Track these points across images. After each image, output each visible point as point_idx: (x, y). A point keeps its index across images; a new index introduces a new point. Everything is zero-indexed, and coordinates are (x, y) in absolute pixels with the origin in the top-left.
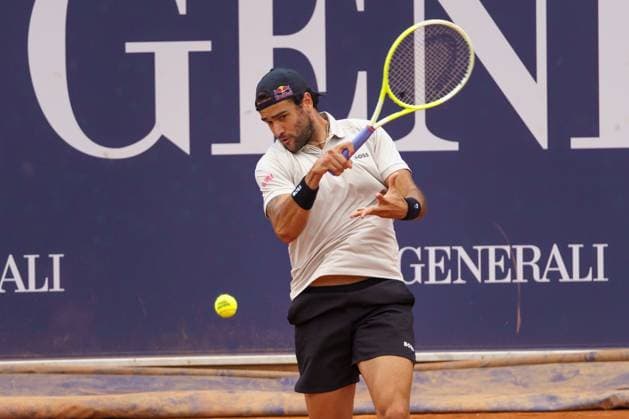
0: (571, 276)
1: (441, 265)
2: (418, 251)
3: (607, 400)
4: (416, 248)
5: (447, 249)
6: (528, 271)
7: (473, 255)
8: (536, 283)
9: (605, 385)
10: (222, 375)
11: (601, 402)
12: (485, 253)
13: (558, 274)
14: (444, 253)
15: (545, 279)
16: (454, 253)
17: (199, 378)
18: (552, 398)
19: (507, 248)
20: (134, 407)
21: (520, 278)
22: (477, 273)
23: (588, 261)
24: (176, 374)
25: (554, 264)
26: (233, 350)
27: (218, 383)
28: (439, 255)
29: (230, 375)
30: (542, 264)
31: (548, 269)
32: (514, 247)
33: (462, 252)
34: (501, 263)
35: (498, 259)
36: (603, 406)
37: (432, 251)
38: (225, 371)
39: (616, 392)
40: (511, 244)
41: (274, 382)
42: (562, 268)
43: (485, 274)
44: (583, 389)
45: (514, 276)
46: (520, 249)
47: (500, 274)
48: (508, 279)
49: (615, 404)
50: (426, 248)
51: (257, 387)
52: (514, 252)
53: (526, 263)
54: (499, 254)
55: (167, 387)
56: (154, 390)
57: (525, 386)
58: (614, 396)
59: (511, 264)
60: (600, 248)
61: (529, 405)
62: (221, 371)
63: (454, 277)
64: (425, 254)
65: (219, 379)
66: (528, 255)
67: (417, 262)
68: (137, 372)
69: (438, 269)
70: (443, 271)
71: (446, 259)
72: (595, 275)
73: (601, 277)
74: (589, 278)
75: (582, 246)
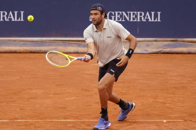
0: (151, 20)
1: (119, 16)
2: (113, 13)
3: (160, 51)
4: (113, 12)
5: (120, 12)
6: (141, 18)
7: (127, 14)
8: (142, 21)
9: (159, 48)
10: (63, 43)
11: (159, 52)
12: (130, 14)
13: (148, 19)
14: (120, 13)
15: (145, 21)
16: (122, 13)
17: (57, 43)
18: (146, 50)
19: (136, 13)
20: (41, 50)
21: (139, 20)
22: (128, 19)
23: (156, 16)
24: (51, 42)
25: (147, 17)
26: (66, 37)
27: (62, 45)
28: (119, 14)
29: (65, 43)
30: (144, 17)
31: (146, 18)
32: (137, 12)
33: (124, 13)
34: (134, 16)
35: (133, 15)
36: (159, 53)
37: (117, 13)
38: (64, 42)
39: (162, 49)
40: (136, 11)
41: (76, 45)
42: (149, 18)
43: (130, 19)
44: (154, 48)
45: (137, 20)
46: (139, 13)
47: (134, 19)
48: (136, 20)
49: (162, 52)
50: (115, 12)
51: (72, 46)
52: (137, 13)
53: (140, 16)
54: (134, 14)
55: (49, 45)
56: (46, 46)
57: (139, 47)
58: (162, 50)
59: (136, 16)
60: (159, 13)
61: (140, 52)
62: (63, 42)
63: (122, 19)
64: (115, 14)
65: (62, 44)
66: (141, 14)
67: (113, 15)
68: (42, 41)
69: (118, 17)
70: (119, 18)
71: (120, 15)
72: (157, 20)
73: (159, 20)
74: (156, 20)
75: (154, 12)
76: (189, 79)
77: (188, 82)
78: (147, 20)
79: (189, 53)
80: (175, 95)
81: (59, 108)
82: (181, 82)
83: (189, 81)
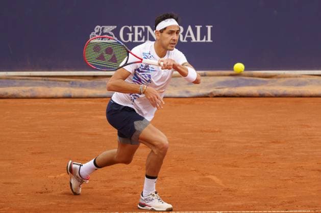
0: (196, 39)
1: (140, 34)
2: (130, 28)
3: (211, 93)
4: (130, 26)
5: (143, 27)
8: (181, 42)
9: (210, 86)
10: (45, 80)
11: (208, 94)
14: (141, 29)
15: (185, 41)
16: (146, 29)
17: (34, 81)
18: (188, 92)
20: (7, 93)
23: (204, 33)
24: (25, 79)
25: (189, 34)
26: (50, 70)
27: (42, 83)
28: (140, 29)
29: (49, 80)
30: (184, 34)
31: (186, 36)
33: (149, 28)
36: (209, 96)
37: (136, 28)
38: (46, 78)
39: (215, 90)
41: (67, 84)
42: (192, 36)
44: (201, 88)
49: (215, 95)
50: (134, 26)
51: (60, 85)
55: (21, 85)
56: (15, 86)
57: (176, 86)
58: (215, 92)
60: (209, 27)
61: (178, 95)
62: (44, 78)
63: (146, 39)
64: (133, 29)
65: (44, 82)
67: (130, 33)
68: (8, 78)
69: (139, 36)
70: (141, 36)
71: (142, 31)
72: (207, 39)
73: (209, 40)
74: (204, 40)
75: (201, 26)
76: (261, 141)
77: (260, 145)
78: (189, 39)
79: (262, 96)
80: (237, 168)
81: (37, 193)
82: (247, 146)
83: (261, 143)
